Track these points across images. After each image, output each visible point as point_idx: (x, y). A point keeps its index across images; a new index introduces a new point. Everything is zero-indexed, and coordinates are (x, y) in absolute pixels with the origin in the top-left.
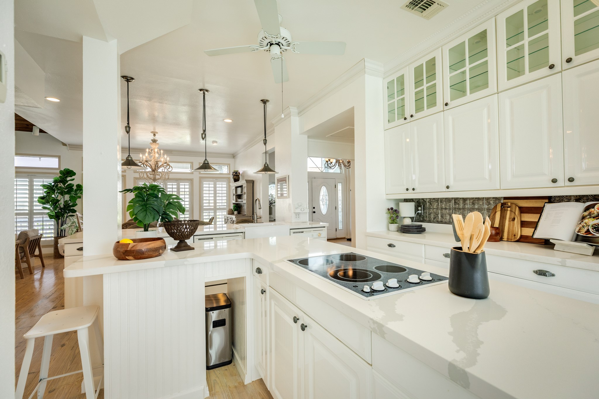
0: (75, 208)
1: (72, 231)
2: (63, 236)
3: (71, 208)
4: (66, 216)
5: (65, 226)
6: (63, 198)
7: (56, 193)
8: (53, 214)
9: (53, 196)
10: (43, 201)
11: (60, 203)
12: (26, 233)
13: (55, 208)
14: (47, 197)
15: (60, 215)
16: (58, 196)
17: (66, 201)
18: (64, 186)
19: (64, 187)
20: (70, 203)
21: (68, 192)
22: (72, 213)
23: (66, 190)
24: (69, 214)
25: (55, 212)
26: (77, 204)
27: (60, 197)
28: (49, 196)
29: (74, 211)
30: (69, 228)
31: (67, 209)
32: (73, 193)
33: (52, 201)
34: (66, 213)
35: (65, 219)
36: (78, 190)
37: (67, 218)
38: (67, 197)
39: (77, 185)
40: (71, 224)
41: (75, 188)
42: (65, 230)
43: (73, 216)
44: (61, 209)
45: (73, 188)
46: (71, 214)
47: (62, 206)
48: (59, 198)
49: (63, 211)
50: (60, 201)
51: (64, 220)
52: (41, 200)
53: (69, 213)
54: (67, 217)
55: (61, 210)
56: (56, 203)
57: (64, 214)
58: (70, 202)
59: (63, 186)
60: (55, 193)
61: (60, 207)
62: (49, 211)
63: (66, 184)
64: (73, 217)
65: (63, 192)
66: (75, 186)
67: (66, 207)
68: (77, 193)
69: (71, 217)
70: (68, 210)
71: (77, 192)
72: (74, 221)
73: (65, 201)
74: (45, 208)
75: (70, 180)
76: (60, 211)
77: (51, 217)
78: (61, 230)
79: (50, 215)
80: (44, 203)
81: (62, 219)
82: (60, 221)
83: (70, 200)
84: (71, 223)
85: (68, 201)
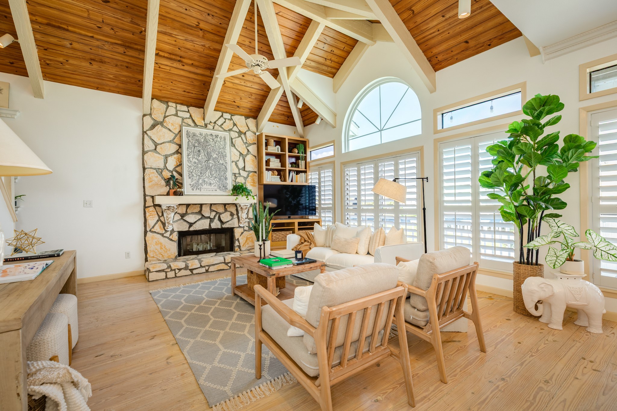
0: (562, 196)
1: (557, 257)
2: (534, 261)
3: (553, 196)
4: (539, 215)
5: (536, 243)
6: (532, 172)
7: (517, 163)
8: (511, 210)
9: (511, 170)
10: (490, 180)
11: (525, 184)
12: (431, 260)
13: (515, 196)
14: (497, 170)
15: (526, 214)
16: (520, 169)
17: (540, 178)
18: (535, 140)
19: (535, 144)
20: (549, 184)
21: (545, 158)
22: (555, 208)
23: (539, 152)
24: (546, 212)
25: (515, 207)
26: (567, 186)
27: (526, 171)
28: (501, 168)
29: (562, 205)
30: (548, 246)
31: (541, 200)
32: (556, 159)
33: (507, 179)
34: (541, 207)
35: (538, 221)
36: (569, 149)
37: (542, 222)
38: (542, 170)
39: (565, 138)
40: (554, 237)
41: (561, 144)
42: (537, 252)
43: (557, 216)
44: (528, 199)
45: (557, 145)
46: (551, 211)
47: (530, 192)
48: (523, 174)
49: (532, 202)
50: (523, 179)
51: (535, 225)
52: (485, 179)
53: (547, 208)
54: (541, 218)
55: (528, 203)
56: (516, 185)
57: (534, 212)
58: (549, 181)
59: (532, 143)
60: (515, 163)
61: (526, 194)
62: (502, 204)
63: (540, 138)
64: (557, 220)
65: (531, 157)
66: (562, 137)
67: (538, 193)
68: (567, 157)
69: (551, 220)
70: (544, 202)
71: (566, 154)
72: (560, 230)
73: (536, 178)
74: (494, 196)
75: (549, 123)
76: (525, 203)
77: (506, 216)
78: (529, 250)
79: (506, 212)
80: (490, 186)
81: (531, 223)
82: (526, 227)
83: (549, 177)
84: (553, 234)
85: (544, 178)
